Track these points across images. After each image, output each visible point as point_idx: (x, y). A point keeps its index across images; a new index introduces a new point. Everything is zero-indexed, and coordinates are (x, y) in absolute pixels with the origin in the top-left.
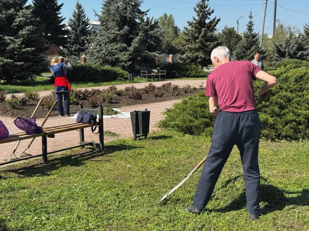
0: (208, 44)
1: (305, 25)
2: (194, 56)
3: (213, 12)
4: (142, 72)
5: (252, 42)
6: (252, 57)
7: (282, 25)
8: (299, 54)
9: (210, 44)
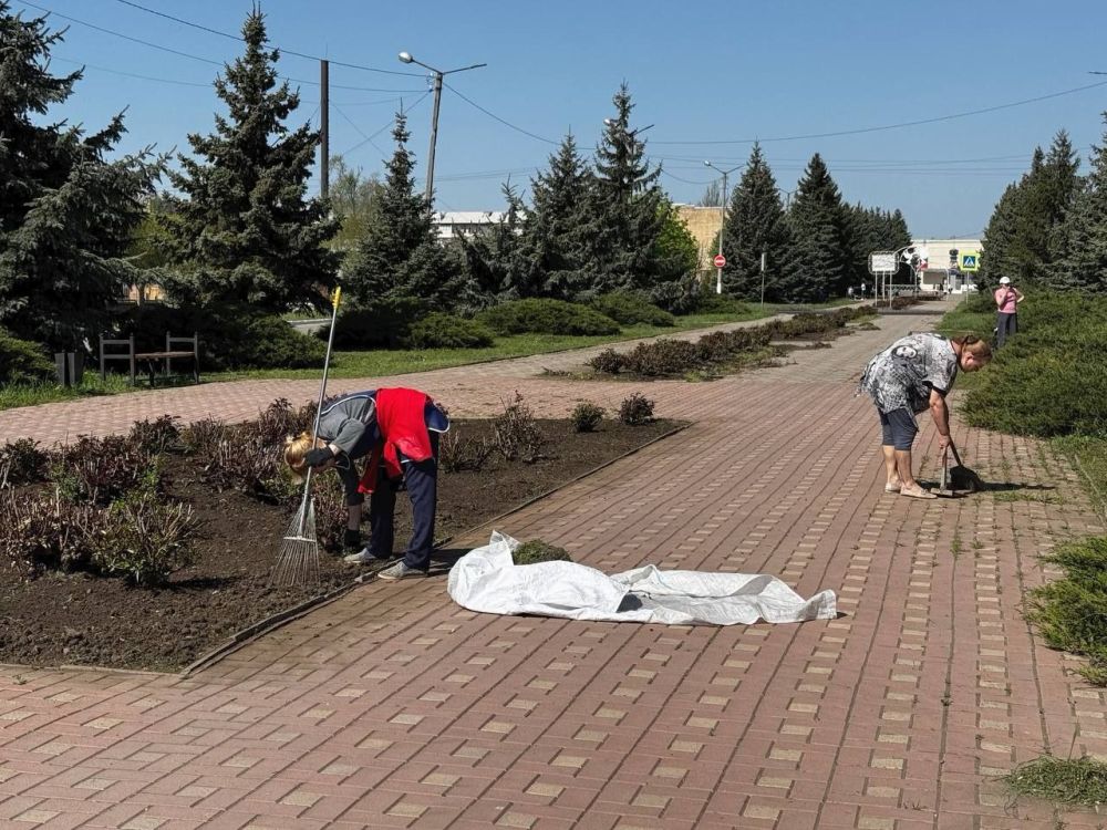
0: (290, 230)
1: (536, 179)
2: (232, 279)
3: (293, 104)
4: (105, 346)
5: (412, 231)
6: (416, 286)
7: (351, 177)
8: (551, 280)
9: (296, 232)
